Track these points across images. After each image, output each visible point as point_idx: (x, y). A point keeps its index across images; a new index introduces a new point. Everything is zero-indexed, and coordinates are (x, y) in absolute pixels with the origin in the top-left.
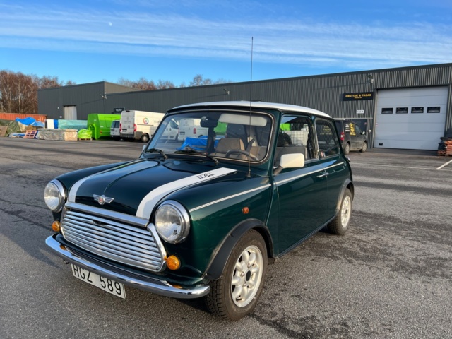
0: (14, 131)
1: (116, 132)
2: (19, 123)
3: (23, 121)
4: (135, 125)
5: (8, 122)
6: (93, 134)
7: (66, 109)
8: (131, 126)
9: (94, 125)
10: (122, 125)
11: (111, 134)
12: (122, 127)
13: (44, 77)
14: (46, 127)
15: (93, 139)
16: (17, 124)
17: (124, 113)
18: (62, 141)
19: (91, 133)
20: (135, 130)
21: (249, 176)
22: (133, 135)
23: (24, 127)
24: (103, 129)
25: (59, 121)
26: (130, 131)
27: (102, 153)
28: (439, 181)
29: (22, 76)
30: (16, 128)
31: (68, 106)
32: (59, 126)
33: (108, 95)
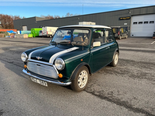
0: (7, 35)
1: (41, 35)
2: (8, 32)
3: (9, 32)
4: (47, 32)
5: (4, 32)
6: (33, 35)
7: (23, 27)
8: (46, 32)
9: (33, 32)
10: (43, 32)
11: (39, 35)
12: (43, 33)
13: (15, 16)
14: (17, 33)
15: (33, 37)
16: (7, 33)
17: (43, 28)
18: (23, 38)
19: (32, 35)
20: (47, 34)
21: (83, 49)
22: (47, 35)
23: (10, 34)
24: (36, 34)
25: (21, 31)
26: (45, 34)
27: (37, 42)
28: (151, 48)
29: (7, 16)
30: (7, 34)
31: (24, 26)
32: (22, 33)
33: (37, 22)
